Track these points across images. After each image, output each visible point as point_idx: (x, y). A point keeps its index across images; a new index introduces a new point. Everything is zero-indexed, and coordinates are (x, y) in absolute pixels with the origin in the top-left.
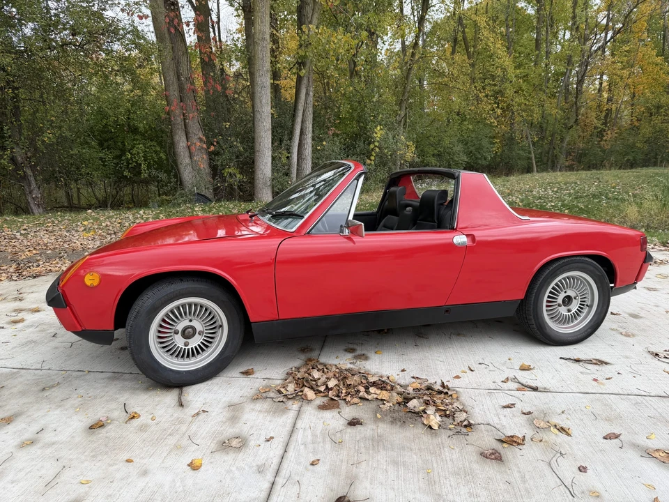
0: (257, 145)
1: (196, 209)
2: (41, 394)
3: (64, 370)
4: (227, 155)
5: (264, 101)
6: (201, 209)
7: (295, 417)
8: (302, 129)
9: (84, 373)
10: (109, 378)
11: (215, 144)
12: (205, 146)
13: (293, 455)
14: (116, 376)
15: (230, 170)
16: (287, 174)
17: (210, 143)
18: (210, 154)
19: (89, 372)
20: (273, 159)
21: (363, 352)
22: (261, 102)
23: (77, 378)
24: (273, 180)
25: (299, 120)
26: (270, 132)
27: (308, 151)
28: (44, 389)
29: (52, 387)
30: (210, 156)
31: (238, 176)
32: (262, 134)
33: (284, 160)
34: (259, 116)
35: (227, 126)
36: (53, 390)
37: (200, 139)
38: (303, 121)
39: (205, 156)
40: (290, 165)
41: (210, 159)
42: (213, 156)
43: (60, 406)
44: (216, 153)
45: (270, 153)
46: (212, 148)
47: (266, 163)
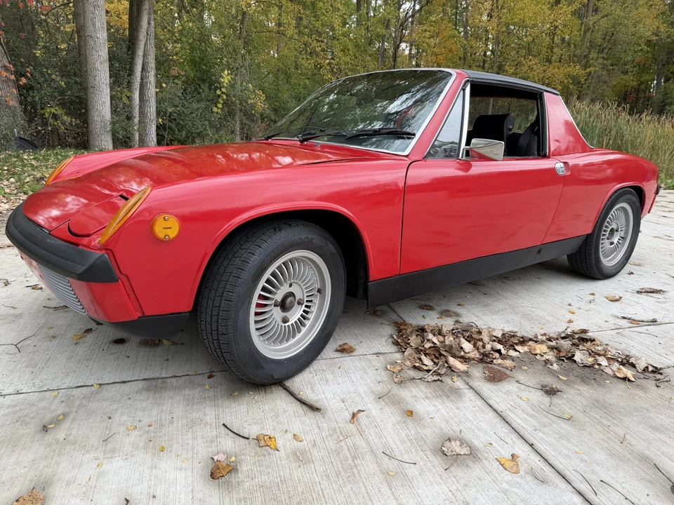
0: (91, 78)
1: (26, 157)
2: (49, 437)
3: (48, 390)
4: (46, 90)
5: (98, 24)
6: (32, 157)
7: (478, 397)
8: (143, 65)
9: (93, 388)
10: (148, 389)
11: (29, 75)
12: (13, 77)
13: (545, 446)
14: (155, 386)
15: (53, 110)
16: (129, 118)
17: (19, 75)
18: (19, 87)
19: (100, 385)
20: (112, 98)
21: (444, 308)
22: (94, 25)
23: (88, 398)
24: (113, 123)
25: (140, 52)
26: (107, 65)
27: (152, 90)
28: (45, 429)
29: (58, 421)
30: (19, 91)
31: (65, 118)
32: (98, 65)
33: (124, 99)
34: (92, 43)
35: (38, 55)
36: (66, 425)
37: (6, 69)
38: (145, 56)
39: (14, 90)
40: (131, 106)
41: (21, 95)
42: (24, 92)
43: (113, 451)
44: (29, 88)
45: (109, 90)
46: (24, 81)
47: (104, 102)
